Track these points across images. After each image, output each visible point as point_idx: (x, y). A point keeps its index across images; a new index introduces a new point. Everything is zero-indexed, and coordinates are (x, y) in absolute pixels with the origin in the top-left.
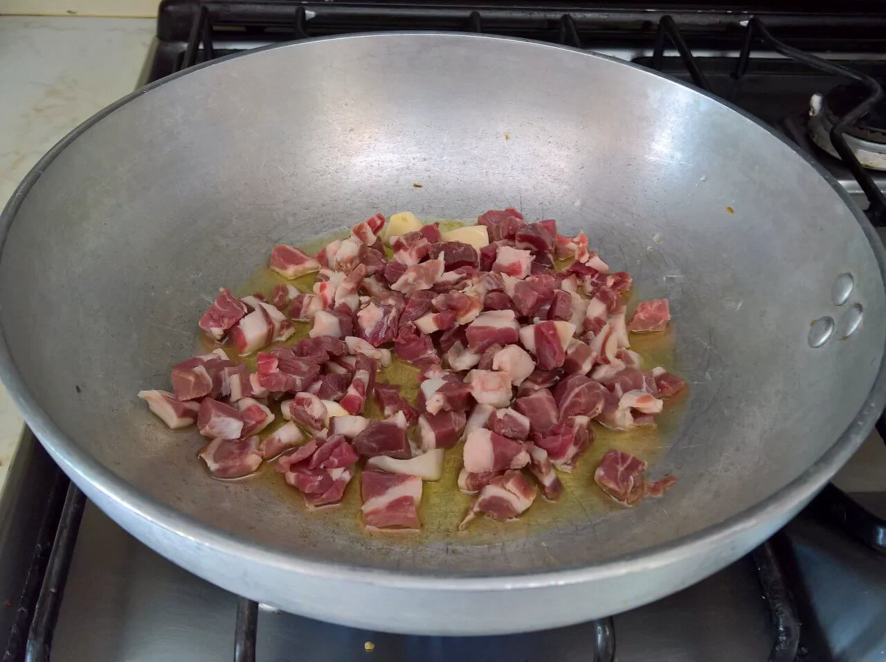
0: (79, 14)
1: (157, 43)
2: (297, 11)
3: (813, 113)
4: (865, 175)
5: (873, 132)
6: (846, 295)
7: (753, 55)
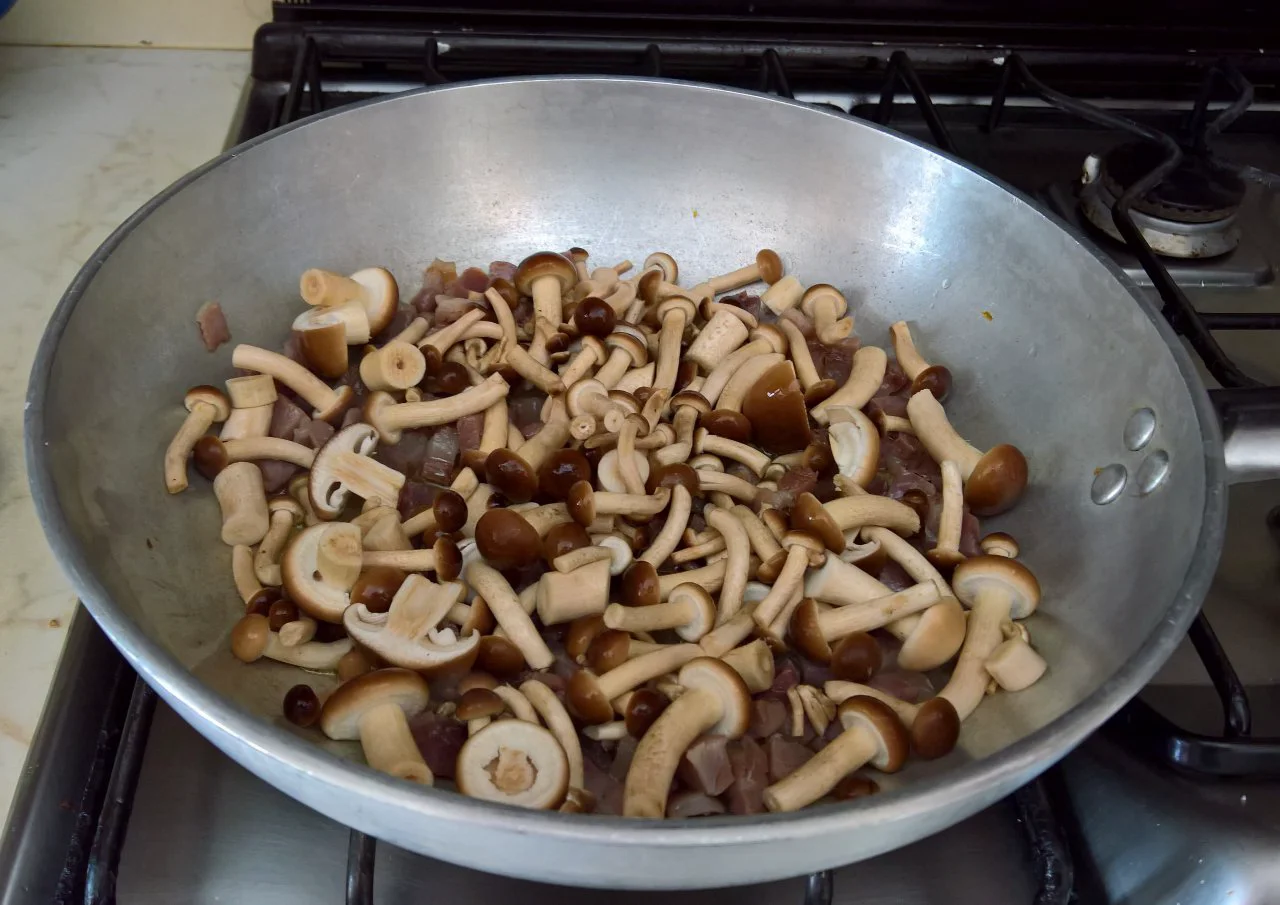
0: (155, 44)
1: (251, 85)
2: (427, 43)
3: (1087, 180)
4: (1156, 263)
5: (1166, 206)
6: (1145, 437)
7: (1009, 102)
